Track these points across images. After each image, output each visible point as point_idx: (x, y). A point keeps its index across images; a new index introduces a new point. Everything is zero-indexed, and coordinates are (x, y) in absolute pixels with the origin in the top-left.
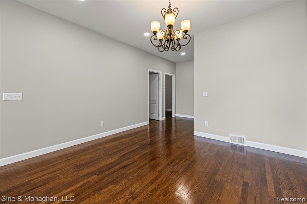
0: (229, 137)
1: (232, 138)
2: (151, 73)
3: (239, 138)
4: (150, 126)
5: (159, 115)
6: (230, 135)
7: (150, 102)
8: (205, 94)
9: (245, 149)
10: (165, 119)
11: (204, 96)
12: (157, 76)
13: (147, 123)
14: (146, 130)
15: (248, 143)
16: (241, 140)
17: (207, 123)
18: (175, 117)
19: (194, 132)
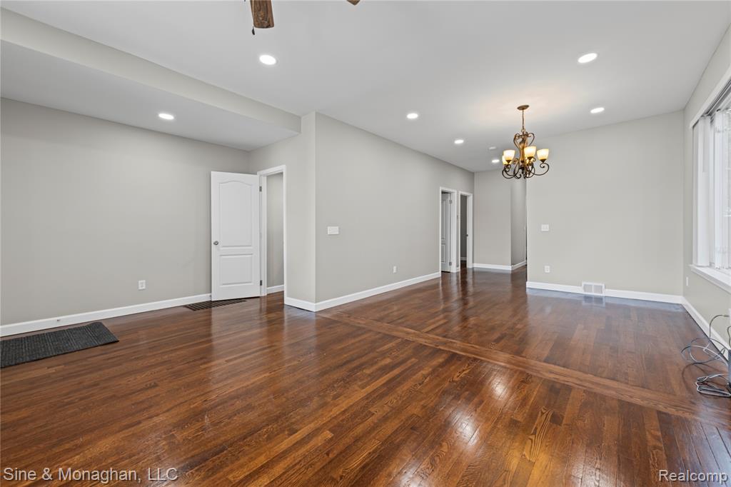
0: (581, 286)
1: (586, 288)
2: (443, 193)
3: (596, 286)
4: (442, 279)
5: (450, 264)
6: (583, 283)
7: (442, 241)
8: (545, 228)
9: (604, 300)
10: (460, 270)
11: (542, 230)
12: (447, 198)
13: (439, 274)
14: (437, 285)
15: (607, 293)
16: (599, 289)
17: (547, 269)
18: (473, 268)
19: (527, 283)
